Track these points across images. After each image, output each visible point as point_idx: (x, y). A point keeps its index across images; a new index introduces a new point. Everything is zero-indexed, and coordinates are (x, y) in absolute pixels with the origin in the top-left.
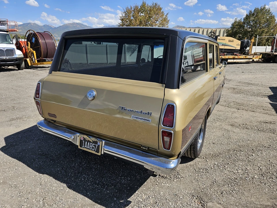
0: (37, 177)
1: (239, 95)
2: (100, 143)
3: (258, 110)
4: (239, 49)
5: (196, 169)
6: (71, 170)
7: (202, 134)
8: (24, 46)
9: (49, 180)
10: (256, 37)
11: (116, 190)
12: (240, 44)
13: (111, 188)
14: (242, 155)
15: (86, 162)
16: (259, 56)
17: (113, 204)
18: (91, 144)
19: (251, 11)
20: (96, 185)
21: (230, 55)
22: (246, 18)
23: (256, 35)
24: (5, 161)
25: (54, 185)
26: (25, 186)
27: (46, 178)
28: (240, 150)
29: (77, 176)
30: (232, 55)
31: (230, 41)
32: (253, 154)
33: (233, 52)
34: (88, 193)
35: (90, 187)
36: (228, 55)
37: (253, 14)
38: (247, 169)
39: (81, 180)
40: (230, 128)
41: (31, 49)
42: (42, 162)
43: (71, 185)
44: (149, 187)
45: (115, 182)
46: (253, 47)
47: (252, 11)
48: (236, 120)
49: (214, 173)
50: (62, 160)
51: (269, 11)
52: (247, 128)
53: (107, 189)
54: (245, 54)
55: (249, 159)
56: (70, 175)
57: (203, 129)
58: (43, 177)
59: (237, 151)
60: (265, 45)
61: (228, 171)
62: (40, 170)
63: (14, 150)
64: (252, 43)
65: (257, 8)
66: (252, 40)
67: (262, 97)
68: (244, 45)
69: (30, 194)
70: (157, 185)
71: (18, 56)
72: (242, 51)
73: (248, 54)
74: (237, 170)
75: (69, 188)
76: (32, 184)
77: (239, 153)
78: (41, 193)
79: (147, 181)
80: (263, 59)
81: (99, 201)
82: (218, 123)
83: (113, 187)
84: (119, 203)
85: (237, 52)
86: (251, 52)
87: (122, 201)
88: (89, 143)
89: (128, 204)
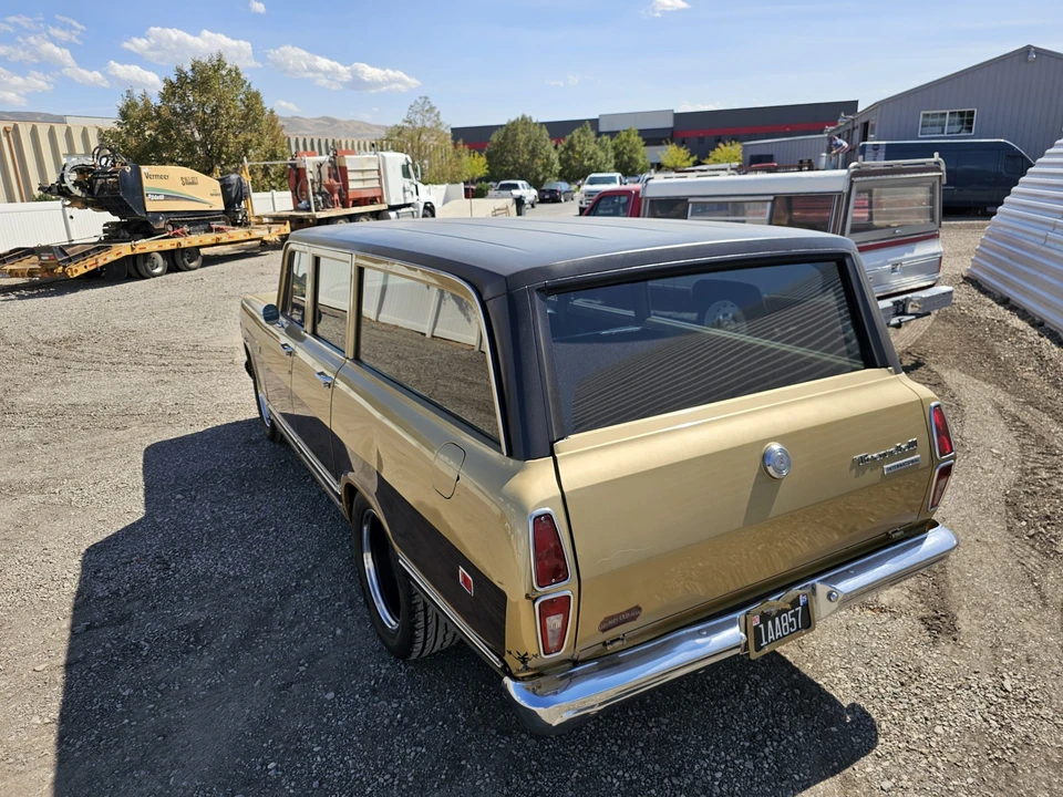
2: (806, 596)
4: (222, 207)
12: (220, 191)
18: (784, 618)
31: (185, 182)
33: (207, 222)
66: (243, 176)
68: (233, 193)
72: (232, 212)
86: (253, 216)
87: (849, 719)
88: (777, 619)
89: (863, 711)
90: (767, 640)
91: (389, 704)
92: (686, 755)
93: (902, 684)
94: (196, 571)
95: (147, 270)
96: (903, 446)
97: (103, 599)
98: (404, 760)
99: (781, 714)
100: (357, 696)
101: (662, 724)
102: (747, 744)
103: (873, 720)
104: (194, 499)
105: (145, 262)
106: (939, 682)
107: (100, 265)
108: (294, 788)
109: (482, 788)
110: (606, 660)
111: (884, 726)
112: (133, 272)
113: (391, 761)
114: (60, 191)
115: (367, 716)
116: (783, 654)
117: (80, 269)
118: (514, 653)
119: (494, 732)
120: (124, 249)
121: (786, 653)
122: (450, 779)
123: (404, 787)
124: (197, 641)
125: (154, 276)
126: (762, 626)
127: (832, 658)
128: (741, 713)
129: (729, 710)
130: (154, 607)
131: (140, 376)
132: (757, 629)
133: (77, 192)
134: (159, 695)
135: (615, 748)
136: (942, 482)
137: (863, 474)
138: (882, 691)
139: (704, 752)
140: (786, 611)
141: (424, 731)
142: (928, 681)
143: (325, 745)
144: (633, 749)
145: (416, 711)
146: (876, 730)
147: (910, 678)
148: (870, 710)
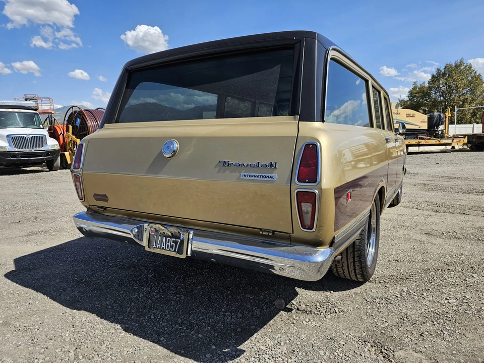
0: (67, 315)
1: (434, 193)
2: (184, 236)
3: (473, 211)
4: (426, 128)
5: (366, 298)
6: (131, 304)
7: (373, 238)
8: (61, 133)
9: (88, 319)
10: (453, 110)
11: (215, 333)
12: (427, 121)
13: (206, 329)
14: (453, 278)
15: (159, 291)
16: (462, 139)
17: (209, 354)
18: (169, 240)
19: (439, 70)
20: (177, 326)
21: (412, 138)
22: (432, 81)
23: (453, 107)
24: (12, 292)
25: (98, 326)
26: (44, 329)
27: (84, 317)
28: (449, 269)
29: (142, 312)
30: (414, 139)
31: (408, 116)
32: (474, 275)
33: (416, 134)
34: (162, 338)
35: (166, 329)
36: (408, 138)
37: (444, 74)
38: (465, 297)
39: (148, 319)
40: (424, 238)
41: (74, 136)
42: (78, 293)
43: (130, 325)
44: (279, 327)
45: (213, 320)
46: (450, 125)
47: (441, 69)
48: (434, 227)
49: (403, 305)
50: (115, 289)
51: (470, 67)
52: (456, 237)
53: (197, 332)
54: (438, 138)
55: (468, 282)
56: (128, 311)
57: (374, 228)
58: (77, 314)
59: (442, 270)
60: (470, 123)
61: (430, 301)
62: (73, 304)
63: (29, 276)
64: (447, 119)
65: (448, 63)
66: (447, 114)
67: (477, 195)
68: (435, 121)
69: (52, 341)
70: (293, 323)
71: (51, 147)
72: (432, 130)
73: (442, 137)
74: (446, 299)
75: (126, 331)
76: (58, 326)
77: (446, 273)
78: (73, 340)
79: (275, 318)
80: (469, 145)
81: (182, 351)
82: (401, 232)
83: (209, 328)
84: (221, 353)
85: (424, 133)
86: (448, 134)
88: (165, 238)
90: (156, 245)
126: (155, 236)
132: (151, 236)
140: (170, 237)
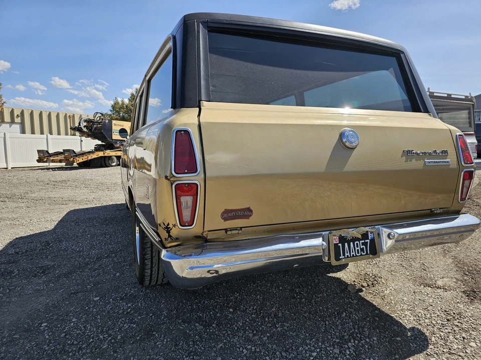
18: (357, 244)
19: (137, 90)
22: (133, 99)
79: (367, 299)
84: (413, 338)
87: (409, 334)
88: (352, 243)
89: (419, 331)
90: (344, 255)
91: (127, 304)
92: (296, 342)
93: (448, 320)
94: (61, 248)
95: (109, 164)
96: (438, 152)
97: (10, 254)
98: (120, 329)
99: (364, 327)
100: (111, 300)
101: (285, 326)
102: (338, 341)
103: (426, 336)
104: (78, 225)
105: (109, 160)
106: (473, 321)
107: (89, 159)
108: (49, 336)
109: (159, 346)
110: (228, 243)
111: (433, 339)
112: (103, 164)
113: (113, 329)
114: (79, 129)
115: (111, 309)
116: (371, 301)
117: (81, 160)
118: (162, 225)
119: (180, 321)
120: (101, 154)
121: (373, 301)
122: (142, 340)
123: (113, 341)
124: (43, 273)
125: (112, 166)
126: (340, 245)
127: (402, 305)
128: (337, 326)
129: (329, 324)
130: (31, 259)
131: (85, 191)
132: (336, 245)
133: (85, 130)
134: (8, 291)
135: (251, 335)
136: (467, 182)
137: (411, 161)
138: (434, 322)
139: (308, 342)
140: (358, 239)
141: (139, 317)
142: (466, 320)
143: (79, 319)
144: (262, 336)
145: (140, 309)
146: (428, 341)
147: (454, 317)
148: (425, 331)
